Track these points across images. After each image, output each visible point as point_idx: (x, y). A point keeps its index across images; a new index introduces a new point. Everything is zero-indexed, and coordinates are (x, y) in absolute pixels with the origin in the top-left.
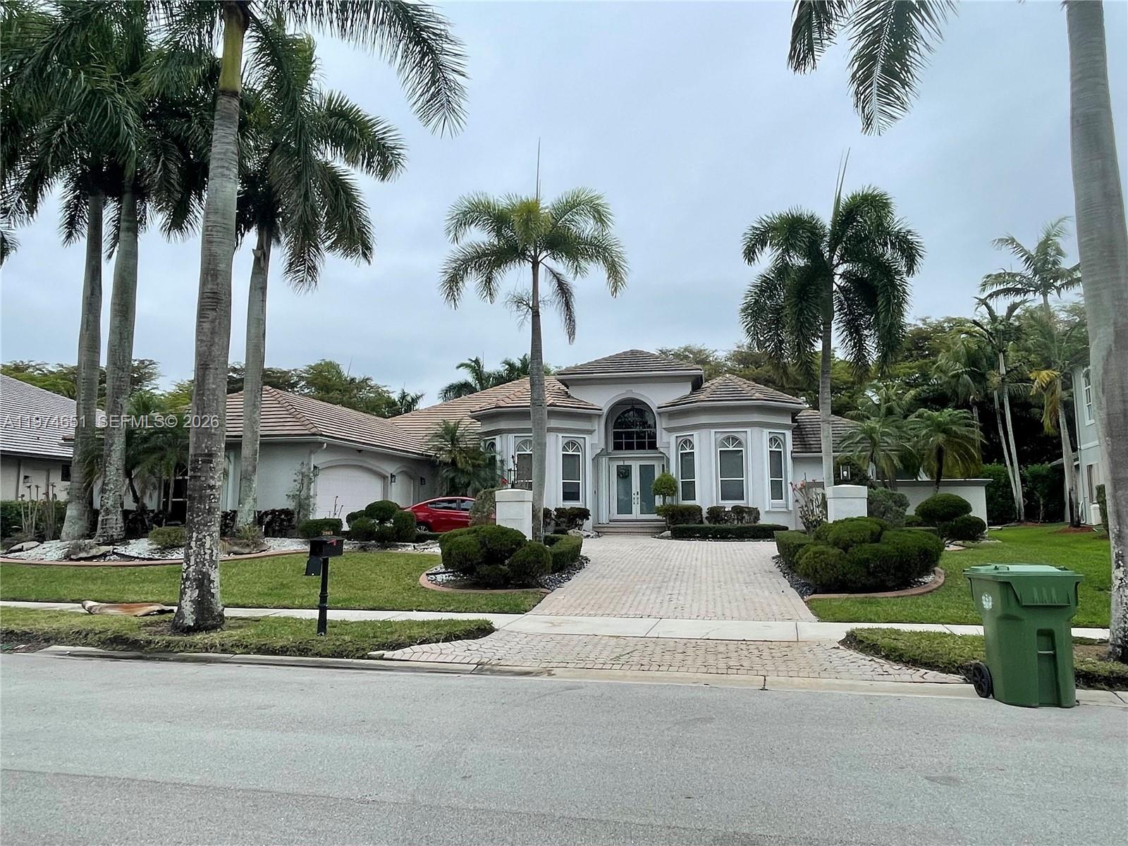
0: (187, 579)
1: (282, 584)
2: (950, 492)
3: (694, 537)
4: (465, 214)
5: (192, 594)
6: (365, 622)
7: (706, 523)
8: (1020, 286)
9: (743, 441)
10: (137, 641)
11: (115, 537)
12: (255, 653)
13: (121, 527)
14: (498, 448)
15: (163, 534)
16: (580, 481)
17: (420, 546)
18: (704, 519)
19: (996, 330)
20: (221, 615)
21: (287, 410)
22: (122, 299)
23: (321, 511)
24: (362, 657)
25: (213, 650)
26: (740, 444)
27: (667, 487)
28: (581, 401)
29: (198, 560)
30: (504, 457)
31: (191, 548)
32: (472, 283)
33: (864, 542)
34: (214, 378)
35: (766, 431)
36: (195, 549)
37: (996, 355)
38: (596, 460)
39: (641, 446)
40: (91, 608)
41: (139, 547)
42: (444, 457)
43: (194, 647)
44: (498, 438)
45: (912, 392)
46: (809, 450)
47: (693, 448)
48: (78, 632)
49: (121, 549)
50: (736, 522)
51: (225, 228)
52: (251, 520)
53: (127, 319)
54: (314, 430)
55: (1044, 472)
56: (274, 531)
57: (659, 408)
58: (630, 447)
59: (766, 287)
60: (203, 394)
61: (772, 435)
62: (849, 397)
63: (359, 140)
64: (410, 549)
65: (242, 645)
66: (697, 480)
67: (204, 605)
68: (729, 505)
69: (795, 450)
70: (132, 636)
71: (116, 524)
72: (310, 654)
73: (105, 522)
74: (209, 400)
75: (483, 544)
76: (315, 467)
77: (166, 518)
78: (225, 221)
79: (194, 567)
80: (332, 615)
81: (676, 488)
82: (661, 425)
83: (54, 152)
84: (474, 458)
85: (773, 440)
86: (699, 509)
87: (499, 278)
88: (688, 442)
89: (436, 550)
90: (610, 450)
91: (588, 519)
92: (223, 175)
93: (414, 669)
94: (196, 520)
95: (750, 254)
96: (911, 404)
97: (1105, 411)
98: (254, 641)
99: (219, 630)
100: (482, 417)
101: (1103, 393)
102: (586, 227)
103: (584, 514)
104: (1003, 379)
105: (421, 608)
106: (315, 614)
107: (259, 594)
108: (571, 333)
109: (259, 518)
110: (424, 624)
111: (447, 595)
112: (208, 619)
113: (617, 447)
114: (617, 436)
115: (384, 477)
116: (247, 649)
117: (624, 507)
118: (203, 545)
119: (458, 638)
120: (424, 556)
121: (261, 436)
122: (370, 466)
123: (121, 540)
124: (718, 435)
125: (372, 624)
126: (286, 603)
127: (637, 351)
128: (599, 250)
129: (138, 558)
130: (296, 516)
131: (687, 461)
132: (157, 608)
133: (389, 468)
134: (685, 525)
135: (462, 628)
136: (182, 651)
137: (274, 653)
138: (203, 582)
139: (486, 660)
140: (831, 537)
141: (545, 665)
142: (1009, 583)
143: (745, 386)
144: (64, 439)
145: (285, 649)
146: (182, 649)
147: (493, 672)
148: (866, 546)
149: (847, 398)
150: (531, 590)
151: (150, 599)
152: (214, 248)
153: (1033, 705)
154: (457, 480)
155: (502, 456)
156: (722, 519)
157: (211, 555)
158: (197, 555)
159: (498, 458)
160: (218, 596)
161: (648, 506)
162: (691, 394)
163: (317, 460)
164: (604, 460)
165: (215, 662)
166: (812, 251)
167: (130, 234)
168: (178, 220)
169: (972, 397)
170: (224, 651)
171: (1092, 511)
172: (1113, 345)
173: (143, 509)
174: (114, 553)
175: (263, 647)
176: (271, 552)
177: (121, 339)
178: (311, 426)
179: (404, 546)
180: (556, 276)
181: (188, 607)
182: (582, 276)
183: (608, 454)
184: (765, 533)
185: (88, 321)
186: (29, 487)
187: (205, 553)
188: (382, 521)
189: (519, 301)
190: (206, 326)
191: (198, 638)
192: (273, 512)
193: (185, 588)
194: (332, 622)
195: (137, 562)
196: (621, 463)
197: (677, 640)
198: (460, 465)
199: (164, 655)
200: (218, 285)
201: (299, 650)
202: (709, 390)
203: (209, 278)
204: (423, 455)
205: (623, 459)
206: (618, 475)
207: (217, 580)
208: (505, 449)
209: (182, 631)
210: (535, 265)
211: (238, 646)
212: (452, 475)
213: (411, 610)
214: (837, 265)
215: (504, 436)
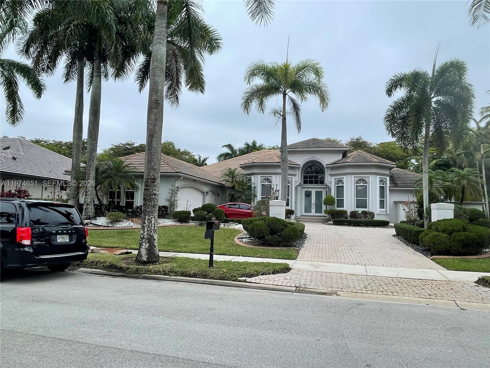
0: (143, 238)
3: (344, 225)
4: (253, 71)
5: (145, 245)
6: (225, 262)
7: (349, 218)
9: (367, 181)
10: (121, 268)
11: (91, 216)
12: (180, 276)
13: (93, 212)
14: (253, 181)
15: (112, 215)
16: (290, 197)
17: (227, 225)
18: (348, 217)
19: (480, 133)
20: (158, 256)
21: (163, 161)
23: (180, 207)
24: (235, 281)
25: (160, 273)
26: (366, 182)
27: (329, 201)
28: (291, 161)
29: (149, 229)
30: (256, 185)
31: (145, 223)
32: (254, 104)
33: (459, 231)
35: (378, 177)
36: (147, 224)
37: (479, 145)
38: (296, 188)
39: (316, 182)
40: (93, 250)
41: (102, 221)
42: (229, 184)
43: (149, 271)
44: (253, 176)
45: (434, 161)
46: (398, 186)
47: (343, 184)
48: (92, 262)
49: (94, 222)
50: (363, 218)
51: (161, 69)
54: (177, 170)
57: (327, 165)
58: (311, 182)
59: (398, 107)
61: (381, 179)
62: (404, 163)
64: (222, 225)
65: (173, 271)
66: (345, 198)
67: (151, 251)
68: (360, 210)
69: (391, 186)
70: (119, 265)
71: (91, 210)
72: (208, 277)
73: (86, 209)
74: (154, 152)
75: (269, 226)
76: (177, 187)
77: (112, 208)
78: (161, 66)
79: (146, 232)
81: (335, 202)
82: (327, 173)
84: (243, 186)
85: (381, 181)
86: (345, 212)
87: (266, 101)
88: (341, 181)
89: (240, 227)
90: (302, 184)
91: (293, 215)
92: (160, 43)
94: (148, 210)
95: (389, 92)
98: (179, 270)
99: (158, 263)
100: (244, 167)
102: (311, 77)
103: (291, 212)
104: (482, 156)
105: (244, 255)
108: (299, 128)
111: (252, 249)
112: (153, 258)
113: (305, 182)
114: (305, 177)
115: (203, 193)
116: (176, 274)
117: (308, 209)
118: (151, 222)
119: (278, 272)
122: (198, 188)
123: (94, 217)
124: (355, 178)
125: (230, 262)
126: (179, 249)
127: (316, 139)
128: (315, 89)
129: (102, 226)
130: (169, 209)
131: (340, 190)
132: (125, 251)
133: (206, 189)
134: (339, 219)
135: (279, 267)
136: (144, 274)
137: (190, 276)
138: (150, 240)
139: (298, 285)
141: (331, 289)
143: (368, 156)
144: (65, 171)
146: (144, 272)
147: (307, 292)
148: (461, 233)
150: (292, 248)
151: (115, 246)
152: (157, 78)
154: (235, 195)
155: (255, 185)
156: (357, 217)
157: (154, 227)
158: (148, 227)
159: (253, 186)
160: (157, 247)
161: (319, 209)
162: (342, 159)
163: (178, 184)
164: (300, 188)
165: (164, 280)
166: (423, 91)
167: (98, 78)
170: (165, 274)
173: (101, 204)
174: (91, 223)
176: (160, 225)
178: (175, 168)
180: (292, 100)
181: (144, 252)
183: (301, 185)
185: (77, 118)
186: (51, 192)
187: (152, 226)
188: (208, 212)
189: (275, 112)
190: (153, 116)
191: (151, 267)
193: (142, 242)
194: (216, 262)
195: (102, 228)
196: (307, 190)
197: (386, 278)
198: (236, 188)
199: (136, 275)
200: (158, 96)
201: (202, 275)
202: (351, 157)
203: (154, 94)
204: (220, 183)
205: (308, 188)
206: (305, 195)
207: (157, 239)
208: (256, 182)
209: (141, 263)
210: (285, 95)
211: (171, 272)
212: (233, 193)
213: (239, 256)
214: (433, 97)
215: (256, 176)
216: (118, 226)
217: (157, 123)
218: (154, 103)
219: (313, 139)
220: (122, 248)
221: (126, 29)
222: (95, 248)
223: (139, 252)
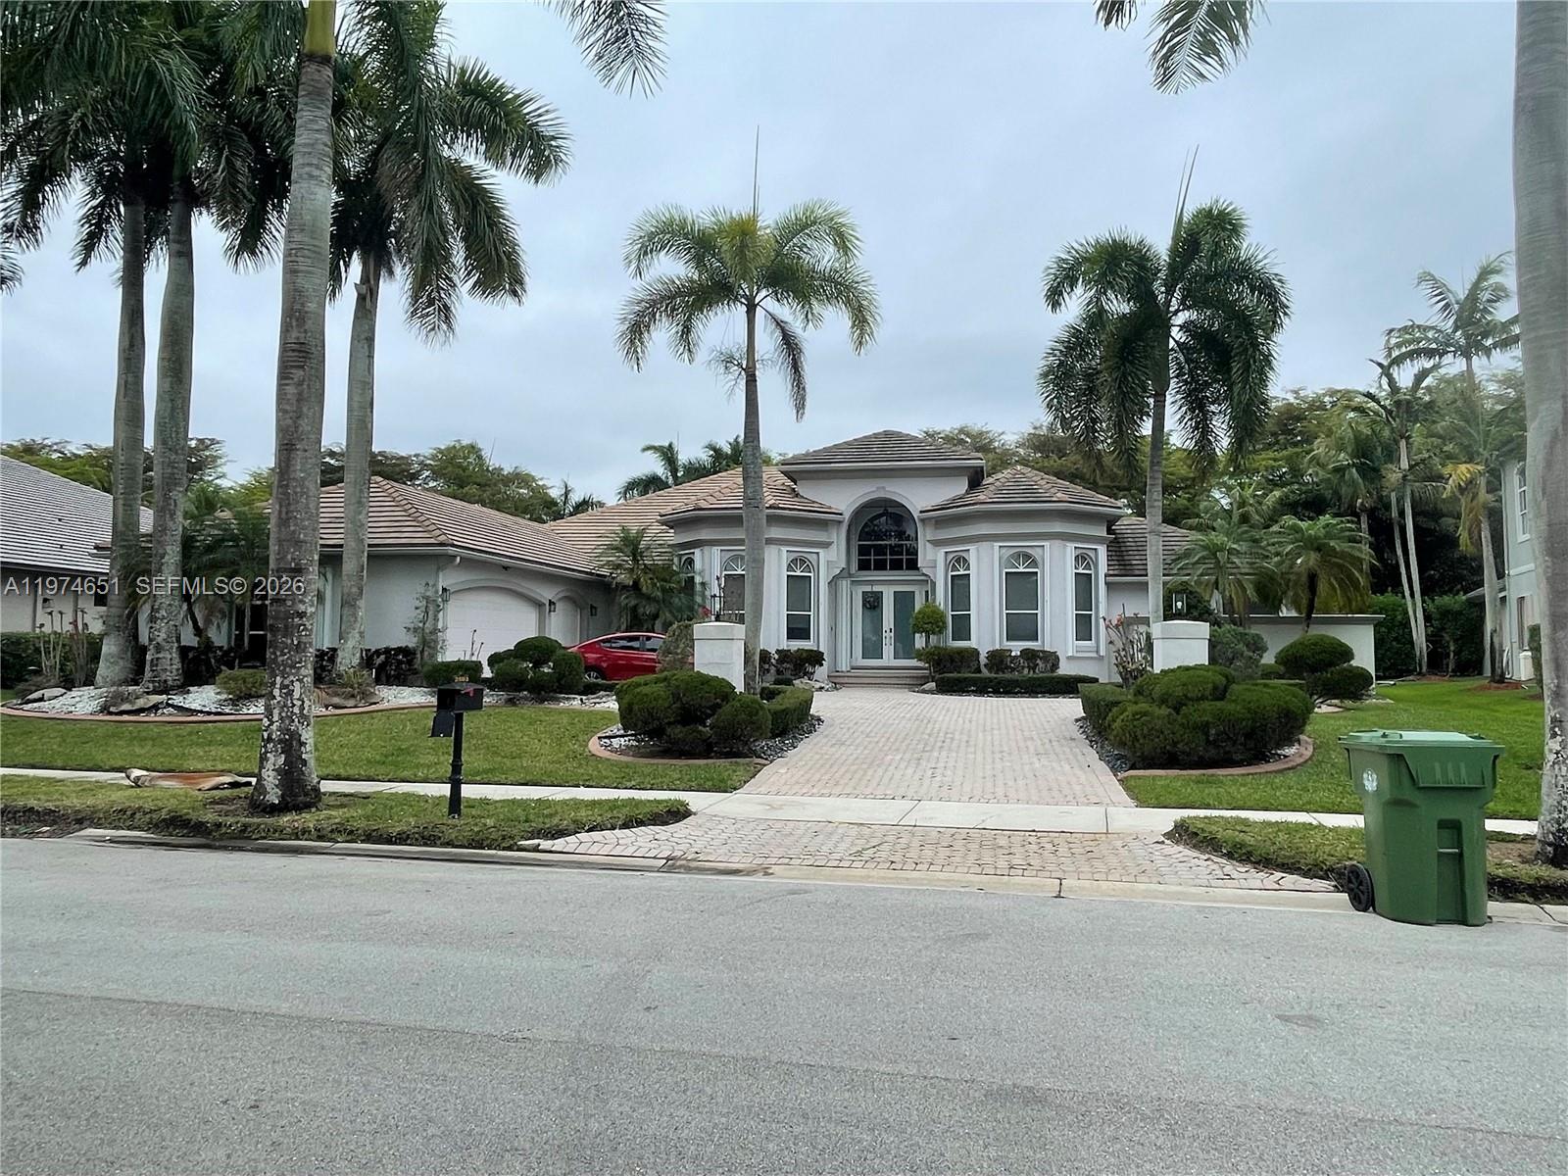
0: (269, 739)
1: (400, 749)
2: (1324, 633)
3: (968, 692)
4: (651, 236)
5: (278, 760)
6: (514, 801)
7: (985, 673)
8: (1434, 346)
9: (1039, 559)
10: (202, 824)
11: (170, 683)
12: (363, 842)
13: (178, 670)
14: (698, 565)
15: (235, 679)
16: (812, 614)
17: (589, 700)
18: (982, 667)
19: (1397, 406)
20: (316, 790)
21: (405, 511)
22: (173, 350)
23: (453, 651)
24: (509, 848)
25: (306, 836)
26: (1034, 564)
27: (932, 622)
28: (814, 502)
29: (284, 714)
30: (707, 579)
31: (274, 698)
32: (662, 334)
33: (1203, 698)
34: (303, 464)
35: (1071, 546)
36: (279, 699)
37: (1397, 443)
38: (833, 583)
39: (896, 566)
40: (138, 778)
41: (203, 698)
42: (623, 577)
43: (280, 832)
44: (697, 551)
45: (1277, 493)
46: (1130, 572)
47: (968, 568)
48: (121, 811)
49: (178, 700)
50: (1026, 671)
51: (315, 252)
52: (356, 661)
53: (181, 382)
54: (442, 538)
55: (1457, 607)
56: (388, 677)
57: (922, 512)
58: (880, 566)
59: (1076, 343)
60: (287, 486)
61: (1079, 552)
62: (1189, 500)
63: (505, 131)
64: (576, 703)
65: (345, 830)
66: (973, 613)
67: (292, 776)
68: (1016, 647)
69: (1111, 572)
70: (194, 816)
71: (171, 665)
72: (438, 842)
73: (155, 662)
74: (296, 493)
75: (676, 697)
76: (444, 590)
77: (240, 658)
78: (316, 243)
79: (278, 724)
80: (468, 791)
81: (944, 623)
82: (925, 536)
83: (73, 141)
84: (664, 580)
85: (1081, 559)
86: (975, 653)
87: (701, 326)
88: (962, 560)
89: (612, 705)
90: (853, 571)
91: (822, 665)
92: (311, 176)
93: (581, 865)
94: (280, 659)
95: (1054, 297)
96: (1275, 510)
97: (1545, 519)
98: (362, 824)
99: (313, 810)
100: (676, 523)
101: (1544, 493)
102: (823, 255)
103: (816, 658)
104: (1405, 476)
106: (445, 789)
107: (369, 761)
108: (800, 406)
109: (368, 659)
110: (593, 804)
111: (627, 765)
112: (298, 794)
113: (864, 566)
114: (863, 551)
115: (539, 605)
116: (352, 835)
117: (872, 649)
118: (290, 693)
119: (641, 823)
120: (597, 713)
121: (369, 546)
122: (520, 590)
123: (179, 687)
124: (1004, 550)
125: (523, 804)
126: (406, 774)
127: (893, 433)
128: (843, 290)
129: (201, 712)
130: (419, 656)
131: (960, 586)
132: (227, 779)
133: (546, 593)
134: (955, 675)
135: (647, 810)
136: (264, 838)
137: (389, 842)
138: (291, 745)
139: (678, 854)
140: (1158, 691)
141: (761, 861)
142: (1401, 755)
143: (1043, 482)
144: (97, 547)
145: (404, 836)
146: (263, 834)
147: (689, 870)
148: (1206, 705)
149: (1185, 502)
150: (742, 761)
151: (220, 767)
152: (300, 281)
153: (1430, 922)
154: (641, 610)
155: (703, 578)
156: (1007, 667)
158: (282, 708)
159: (698, 579)
160: (312, 763)
161: (904, 648)
162: (967, 493)
163: (447, 579)
164: (844, 584)
165: (309, 853)
166: (1140, 291)
167: (182, 261)
168: (250, 241)
169: (1360, 501)
170: (320, 838)
171: (1522, 661)
172: (1560, 428)
173: (208, 646)
174: (169, 705)
175: (374, 834)
176: (385, 705)
177: (173, 409)
178: (438, 532)
179: (568, 699)
180: (779, 324)
181: (270, 778)
182: (816, 327)
183: (850, 575)
184: (1067, 687)
185: (126, 382)
186: (50, 613)
187: (294, 705)
188: (538, 664)
189: (728, 360)
190: (291, 390)
191: (285, 820)
192: (387, 651)
193: (266, 752)
194: (468, 800)
195: (200, 717)
196: (868, 589)
197: (942, 830)
198: (644, 589)
199: (239, 843)
200: (306, 332)
201: (423, 838)
202: (992, 488)
203: (294, 324)
204: (592, 574)
205: (872, 583)
206: (864, 605)
207: (311, 742)
208: (707, 567)
209: (264, 811)
210: (751, 308)
211: (340, 832)
212: (633, 602)
213: (578, 786)
214: (1176, 312)
215: (706, 548)
216: (251, 711)
217: (305, 410)
218: (293, 351)
219: (886, 433)
220: (222, 772)
221: (263, 110)
222: (145, 773)
223: (260, 779)
